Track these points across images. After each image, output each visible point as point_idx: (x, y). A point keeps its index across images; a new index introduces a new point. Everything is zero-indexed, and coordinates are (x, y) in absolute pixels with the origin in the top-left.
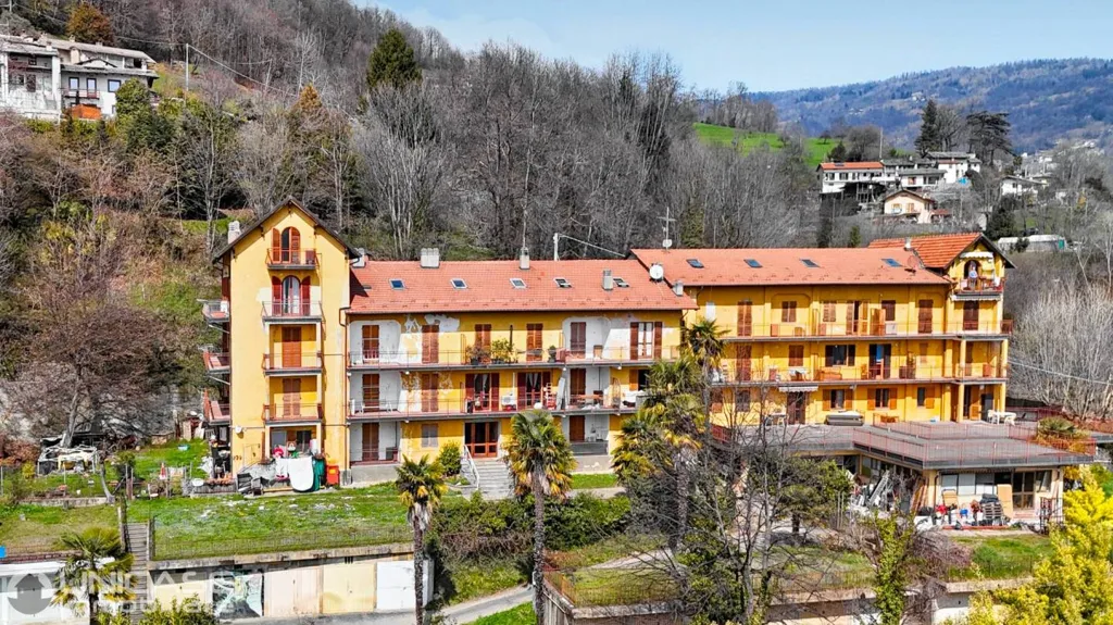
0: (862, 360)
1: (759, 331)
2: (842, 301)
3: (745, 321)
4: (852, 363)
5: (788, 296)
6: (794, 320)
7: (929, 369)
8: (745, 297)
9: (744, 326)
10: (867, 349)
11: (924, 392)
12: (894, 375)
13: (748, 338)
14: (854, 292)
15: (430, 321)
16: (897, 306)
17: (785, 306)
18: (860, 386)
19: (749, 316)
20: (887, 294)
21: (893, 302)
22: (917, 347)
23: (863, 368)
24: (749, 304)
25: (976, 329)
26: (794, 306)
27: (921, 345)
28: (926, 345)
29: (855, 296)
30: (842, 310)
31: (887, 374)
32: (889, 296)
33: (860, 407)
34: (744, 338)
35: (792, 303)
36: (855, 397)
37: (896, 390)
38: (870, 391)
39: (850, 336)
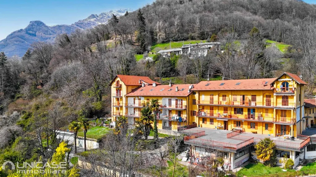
0: (245, 113)
1: (215, 103)
2: (238, 95)
3: (212, 99)
4: (242, 114)
5: (223, 93)
6: (226, 100)
7: (269, 117)
8: (212, 93)
9: (211, 101)
10: (247, 109)
11: (267, 125)
12: (256, 118)
13: (213, 104)
14: (243, 92)
15: (140, 98)
16: (257, 97)
17: (223, 96)
18: (245, 121)
19: (213, 99)
20: (254, 93)
21: (256, 96)
22: (264, 110)
23: (246, 115)
24: (213, 95)
25: (288, 105)
26: (225, 96)
27: (266, 109)
28: (268, 110)
29: (243, 94)
30: (239, 98)
31: (254, 119)
32: (254, 94)
33: (245, 127)
34: (211, 104)
35: (225, 95)
36: (244, 124)
37: (257, 123)
38: (248, 123)
39: (241, 105)
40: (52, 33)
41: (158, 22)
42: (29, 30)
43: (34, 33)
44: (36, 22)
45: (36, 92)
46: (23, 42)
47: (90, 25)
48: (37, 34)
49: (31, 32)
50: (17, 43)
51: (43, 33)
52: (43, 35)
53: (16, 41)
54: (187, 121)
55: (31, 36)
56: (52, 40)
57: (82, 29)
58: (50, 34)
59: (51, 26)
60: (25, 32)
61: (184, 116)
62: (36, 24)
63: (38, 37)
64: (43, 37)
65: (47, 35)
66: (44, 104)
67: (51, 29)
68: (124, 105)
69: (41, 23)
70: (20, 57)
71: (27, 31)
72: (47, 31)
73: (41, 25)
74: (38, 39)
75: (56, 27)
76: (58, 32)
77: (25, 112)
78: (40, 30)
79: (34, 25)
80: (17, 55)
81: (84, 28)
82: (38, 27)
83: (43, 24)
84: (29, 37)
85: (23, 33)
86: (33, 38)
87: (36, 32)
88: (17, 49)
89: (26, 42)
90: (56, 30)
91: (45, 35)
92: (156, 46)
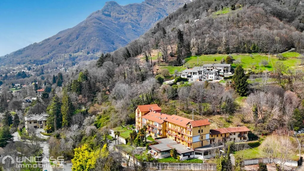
2: (179, 126)
4: (180, 135)
17: (175, 125)
19: (172, 126)
21: (183, 128)
25: (191, 135)
31: (183, 138)
33: (181, 141)
40: (124, 13)
41: (192, 39)
42: (105, 11)
43: (109, 13)
44: (111, 2)
45: (105, 96)
46: (100, 24)
47: (159, 2)
48: (111, 14)
49: (106, 13)
50: (95, 25)
51: (117, 13)
52: (117, 15)
53: (95, 23)
54: (163, 135)
55: (107, 17)
56: (125, 19)
57: (152, 7)
58: (123, 14)
59: (123, 6)
60: (102, 13)
61: (161, 132)
62: (111, 5)
63: (113, 17)
64: (117, 17)
65: (120, 14)
66: (108, 110)
67: (124, 8)
68: (140, 122)
69: (115, 3)
70: (98, 39)
71: (103, 12)
72: (120, 11)
73: (115, 5)
74: (113, 19)
75: (128, 6)
76: (129, 12)
77: (99, 115)
78: (114, 10)
79: (109, 6)
80: (95, 37)
81: (153, 6)
82: (113, 7)
83: (117, 4)
84: (105, 18)
85: (100, 15)
86: (109, 18)
87: (110, 12)
88: (95, 31)
89: (102, 23)
90: (128, 9)
91: (118, 15)
92: (190, 59)
